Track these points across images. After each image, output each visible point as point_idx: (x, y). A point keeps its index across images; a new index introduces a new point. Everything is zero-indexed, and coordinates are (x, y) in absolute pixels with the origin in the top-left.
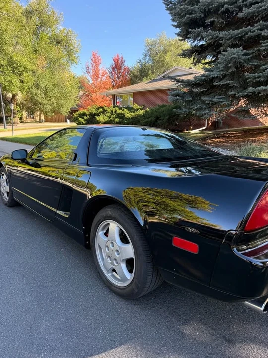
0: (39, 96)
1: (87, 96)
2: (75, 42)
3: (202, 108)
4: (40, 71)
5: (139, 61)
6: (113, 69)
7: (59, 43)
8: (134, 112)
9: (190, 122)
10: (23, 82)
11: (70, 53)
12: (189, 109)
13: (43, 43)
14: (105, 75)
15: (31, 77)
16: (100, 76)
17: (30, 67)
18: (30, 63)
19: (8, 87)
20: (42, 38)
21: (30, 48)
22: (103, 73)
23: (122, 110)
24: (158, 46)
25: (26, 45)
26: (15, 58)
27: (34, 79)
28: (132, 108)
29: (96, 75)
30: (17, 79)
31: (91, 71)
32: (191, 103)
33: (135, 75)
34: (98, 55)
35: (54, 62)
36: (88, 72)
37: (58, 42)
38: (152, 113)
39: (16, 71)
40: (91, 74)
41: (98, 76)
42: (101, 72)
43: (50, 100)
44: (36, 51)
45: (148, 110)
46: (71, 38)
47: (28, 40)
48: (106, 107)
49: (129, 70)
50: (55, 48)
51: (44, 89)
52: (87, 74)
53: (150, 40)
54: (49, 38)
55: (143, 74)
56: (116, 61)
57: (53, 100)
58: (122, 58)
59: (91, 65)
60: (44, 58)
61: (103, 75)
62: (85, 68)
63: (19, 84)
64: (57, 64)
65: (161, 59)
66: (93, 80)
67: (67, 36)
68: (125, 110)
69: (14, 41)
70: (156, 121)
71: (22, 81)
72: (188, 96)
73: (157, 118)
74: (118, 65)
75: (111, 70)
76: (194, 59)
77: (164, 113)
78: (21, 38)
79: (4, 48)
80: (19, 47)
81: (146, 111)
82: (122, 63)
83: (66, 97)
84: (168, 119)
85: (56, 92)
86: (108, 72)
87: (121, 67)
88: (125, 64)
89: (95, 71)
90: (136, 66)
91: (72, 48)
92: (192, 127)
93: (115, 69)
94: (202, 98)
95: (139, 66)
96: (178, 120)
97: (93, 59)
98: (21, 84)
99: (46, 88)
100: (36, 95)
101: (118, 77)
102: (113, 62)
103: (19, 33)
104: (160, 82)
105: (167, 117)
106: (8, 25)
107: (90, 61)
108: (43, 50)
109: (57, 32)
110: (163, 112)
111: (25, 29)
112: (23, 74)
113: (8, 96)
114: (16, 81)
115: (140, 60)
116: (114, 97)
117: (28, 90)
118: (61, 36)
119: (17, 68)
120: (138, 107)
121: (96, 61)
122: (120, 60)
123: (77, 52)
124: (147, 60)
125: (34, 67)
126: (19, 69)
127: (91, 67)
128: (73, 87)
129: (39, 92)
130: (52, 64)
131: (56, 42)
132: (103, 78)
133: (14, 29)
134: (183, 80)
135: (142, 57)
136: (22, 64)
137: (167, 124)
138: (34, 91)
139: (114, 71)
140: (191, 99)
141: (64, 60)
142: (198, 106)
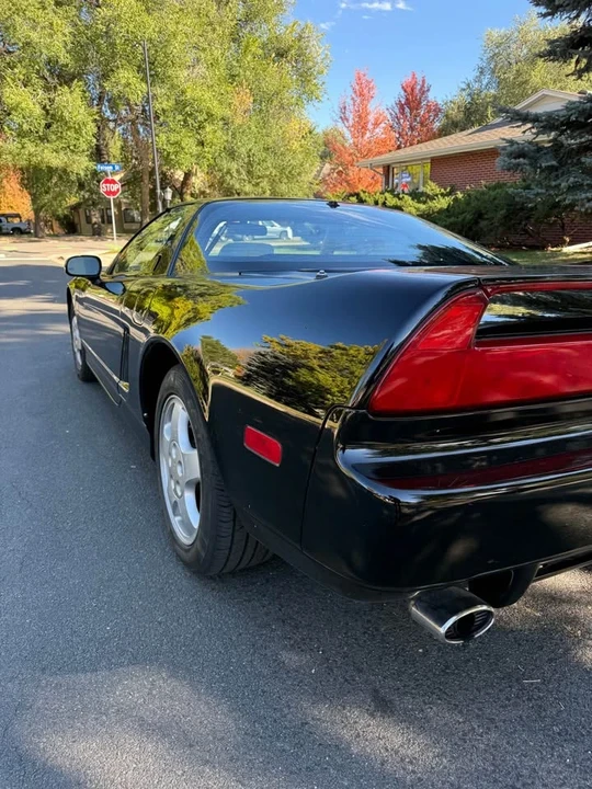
0: (235, 174)
1: (340, 173)
2: (318, 50)
3: (582, 185)
4: (238, 121)
5: (464, 86)
6: (402, 107)
7: (282, 56)
8: (424, 203)
9: (563, 227)
10: (203, 145)
11: (305, 77)
12: (548, 187)
13: (249, 57)
14: (383, 125)
15: (219, 133)
16: (370, 126)
17: (218, 111)
18: (221, 103)
19: (173, 157)
20: (247, 47)
21: (222, 71)
22: (377, 119)
23: (400, 199)
24: (514, 46)
25: (213, 64)
26: (189, 95)
27: (225, 138)
28: (423, 194)
29: (361, 125)
30: (191, 140)
31: (351, 116)
32: (554, 174)
33: (453, 122)
34: (368, 78)
35: (270, 101)
36: (345, 119)
37: (281, 54)
38: (468, 203)
39: (190, 121)
40: (351, 122)
41: (364, 127)
42: (371, 118)
43: (258, 184)
44: (232, 77)
45: (460, 195)
46: (309, 41)
47: (217, 53)
48: (364, 192)
49: (437, 110)
50: (273, 68)
51: (246, 160)
52: (340, 126)
53: (496, 33)
54: (264, 46)
55: (471, 116)
56: (409, 90)
57: (265, 184)
58: (423, 81)
59: (352, 102)
60: (248, 91)
61: (376, 124)
62: (337, 110)
63: (195, 149)
64: (275, 103)
65: (520, 79)
66: (353, 136)
67: (300, 38)
68: (406, 197)
69: (190, 58)
70: (477, 223)
71: (201, 143)
72: (548, 157)
73: (479, 216)
74: (412, 100)
75: (397, 111)
76: (578, 62)
77: (496, 202)
78: (204, 50)
79: (170, 72)
80: (201, 69)
81: (456, 200)
82: (423, 92)
83: (291, 177)
84: (505, 217)
85: (269, 167)
86: (389, 117)
87: (420, 103)
88: (431, 96)
89: (360, 117)
90: (457, 99)
91: (310, 64)
92: (568, 239)
93: (407, 110)
94: (583, 159)
95: (465, 98)
96: (532, 221)
97: (357, 87)
98: (200, 148)
99: (249, 156)
100: (228, 172)
101: (412, 128)
102: (403, 93)
103: (202, 39)
104: (500, 129)
105: (503, 212)
106: (178, 23)
107: (350, 92)
108: (248, 73)
109: (280, 30)
110: (494, 199)
111: (214, 30)
112: (204, 128)
113: (176, 177)
114: (190, 144)
115: (468, 85)
116: (388, 169)
117: (212, 161)
118: (289, 39)
119: (192, 114)
120: (438, 191)
121: (363, 92)
122: (419, 87)
123: (320, 73)
124: (484, 83)
125: (228, 113)
126: (196, 118)
127: (352, 107)
128: (307, 153)
129: (234, 166)
130: (265, 103)
131: (277, 55)
132: (377, 130)
133: (190, 31)
134: (536, 115)
135: (472, 75)
136: (201, 107)
137: (501, 229)
138: (225, 164)
139: (403, 113)
140: (554, 163)
141: (290, 95)
142: (572, 179)
